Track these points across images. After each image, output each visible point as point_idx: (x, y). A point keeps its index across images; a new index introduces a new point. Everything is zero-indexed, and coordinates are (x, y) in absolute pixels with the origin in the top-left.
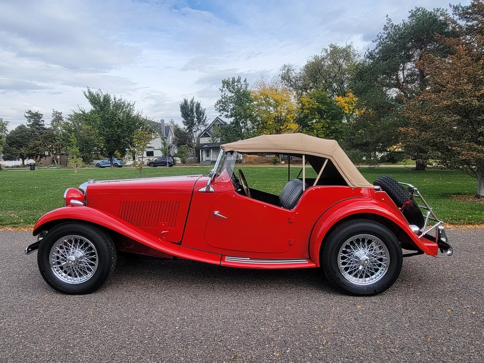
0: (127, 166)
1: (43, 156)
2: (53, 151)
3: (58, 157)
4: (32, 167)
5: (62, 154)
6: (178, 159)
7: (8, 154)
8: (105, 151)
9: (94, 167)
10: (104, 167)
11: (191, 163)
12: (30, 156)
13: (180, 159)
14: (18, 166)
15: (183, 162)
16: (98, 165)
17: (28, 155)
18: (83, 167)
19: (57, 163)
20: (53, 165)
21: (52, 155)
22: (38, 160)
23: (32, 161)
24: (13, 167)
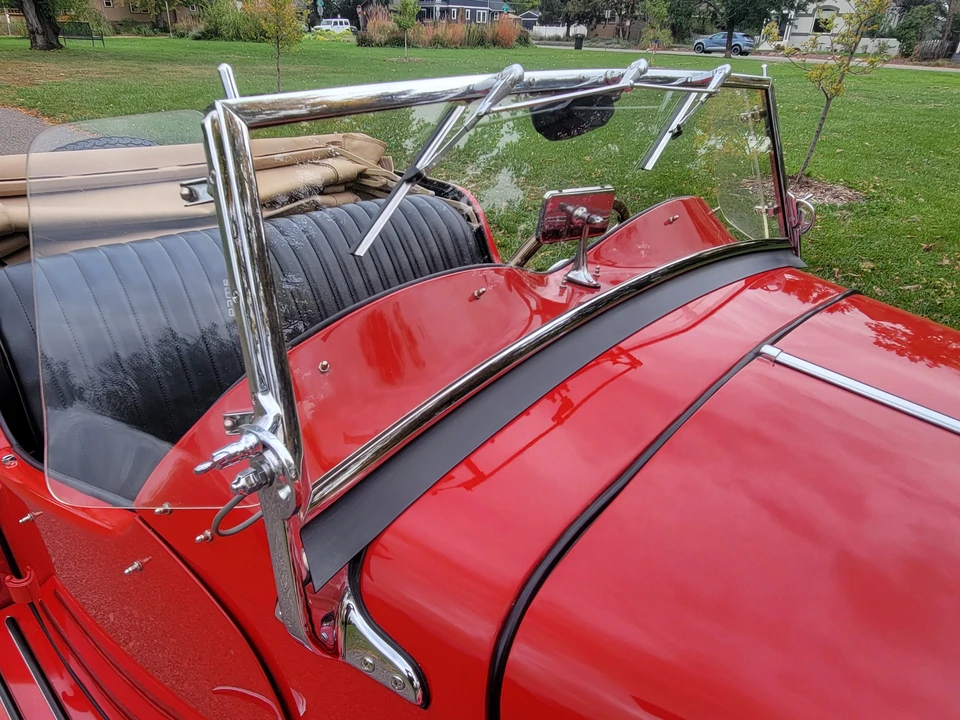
0: (759, 53)
1: (601, 19)
2: (621, 10)
3: (628, 23)
4: (579, 41)
5: (636, 18)
6: (894, 42)
7: (547, 13)
8: (722, 15)
9: (690, 50)
10: (709, 52)
11: (927, 57)
12: (581, 19)
13: (898, 43)
14: (558, 39)
15: (905, 55)
16: (700, 48)
17: (578, 15)
18: (669, 48)
19: (624, 36)
20: (615, 40)
21: (617, 18)
22: (592, 27)
23: (582, 30)
24: (550, 39)
